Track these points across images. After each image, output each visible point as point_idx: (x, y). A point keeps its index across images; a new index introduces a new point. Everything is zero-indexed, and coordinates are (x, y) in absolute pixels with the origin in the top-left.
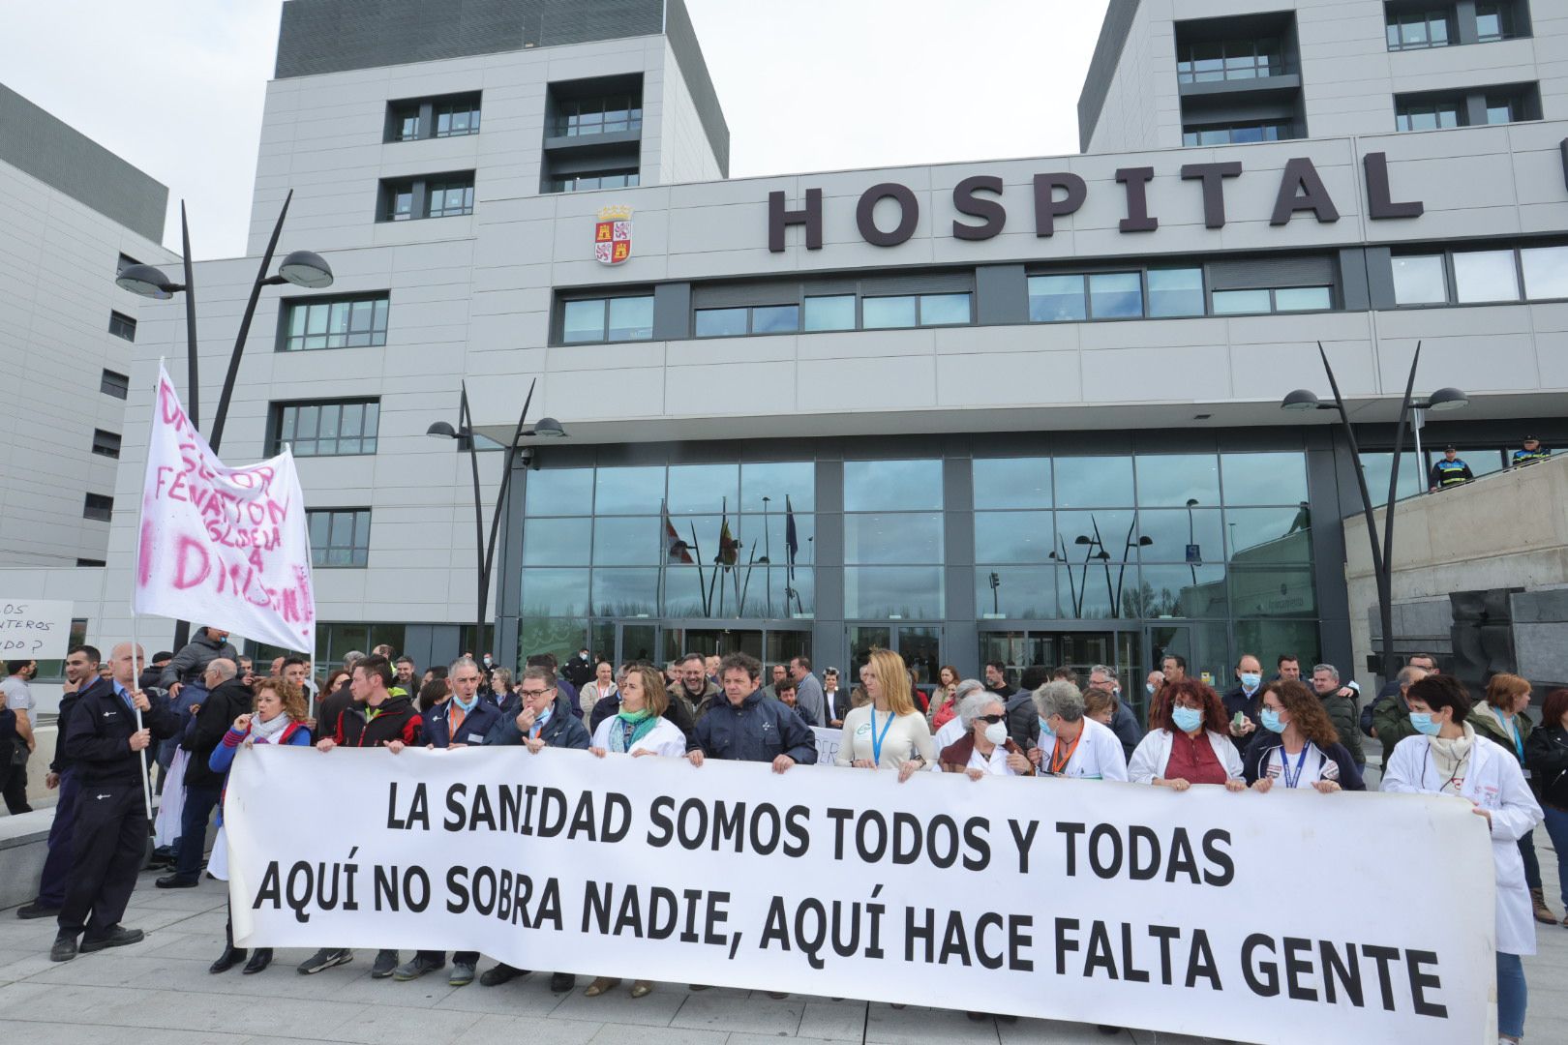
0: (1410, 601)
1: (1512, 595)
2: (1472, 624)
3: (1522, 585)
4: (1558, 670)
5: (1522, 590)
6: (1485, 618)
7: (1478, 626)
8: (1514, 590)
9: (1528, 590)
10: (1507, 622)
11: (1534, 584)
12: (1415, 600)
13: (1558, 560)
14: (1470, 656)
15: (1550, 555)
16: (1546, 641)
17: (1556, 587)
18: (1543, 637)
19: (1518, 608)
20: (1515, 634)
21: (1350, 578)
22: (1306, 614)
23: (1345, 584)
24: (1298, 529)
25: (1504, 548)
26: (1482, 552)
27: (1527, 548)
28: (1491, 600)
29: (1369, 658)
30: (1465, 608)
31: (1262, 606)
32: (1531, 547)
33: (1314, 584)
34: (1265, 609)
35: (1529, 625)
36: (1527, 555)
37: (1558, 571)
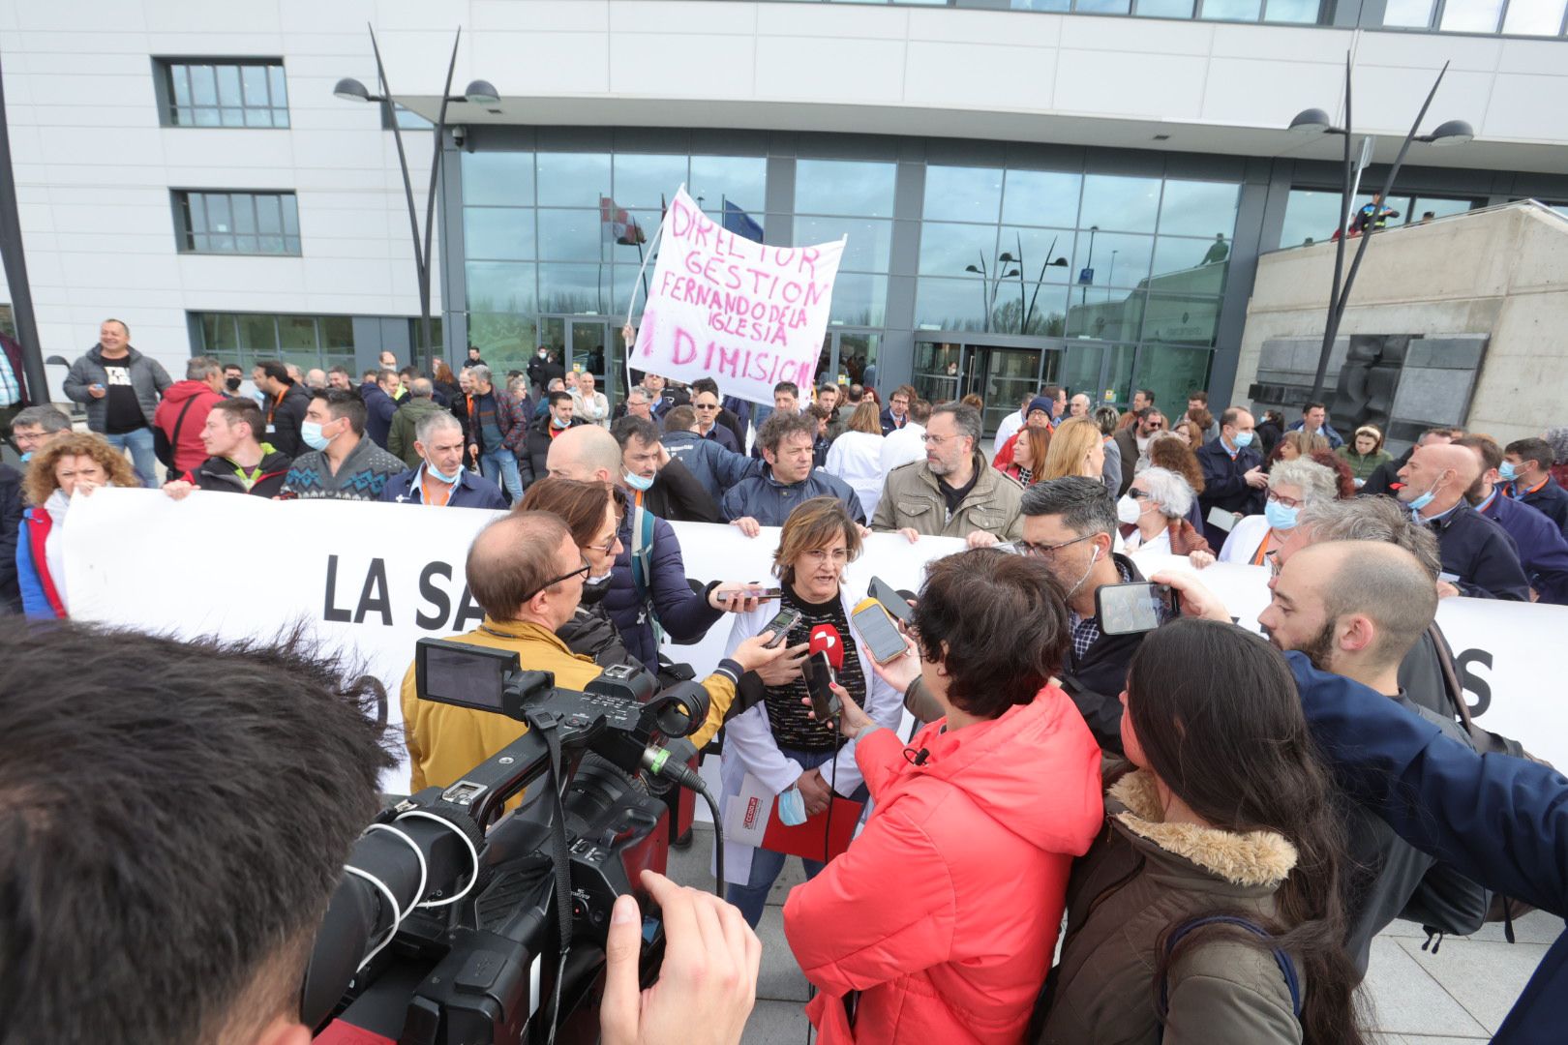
0: (1305, 338)
1: (1412, 341)
2: (1363, 364)
3: (1421, 332)
4: (1428, 411)
5: (1421, 337)
6: (1378, 360)
7: (1368, 367)
8: (1415, 336)
9: (1426, 337)
10: (1398, 364)
11: (1434, 332)
12: (1312, 338)
13: (1467, 310)
14: (1353, 393)
15: (1460, 306)
16: (1427, 384)
17: (1456, 336)
18: (1426, 381)
19: (1413, 354)
20: (1402, 377)
21: (1252, 313)
22: (1204, 343)
23: (1245, 317)
24: (1209, 262)
25: (1414, 296)
26: (1391, 298)
27: (1440, 297)
28: (1390, 344)
29: (1252, 386)
30: (1365, 349)
32: (1445, 297)
33: (1218, 315)
34: (1162, 334)
35: (1418, 370)
36: (1437, 304)
37: (1463, 321)
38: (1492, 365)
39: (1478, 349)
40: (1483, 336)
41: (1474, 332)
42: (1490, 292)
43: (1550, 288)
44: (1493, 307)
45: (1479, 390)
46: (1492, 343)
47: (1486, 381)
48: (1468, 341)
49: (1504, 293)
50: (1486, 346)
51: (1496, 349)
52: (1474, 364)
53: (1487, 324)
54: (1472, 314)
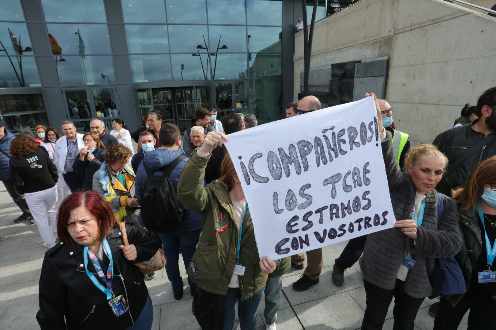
0: (316, 69)
1: (356, 64)
2: (338, 78)
3: (360, 60)
5: (360, 62)
6: (344, 76)
7: (340, 80)
8: (358, 62)
9: (362, 62)
10: (352, 77)
11: (365, 59)
13: (377, 45)
14: (336, 93)
15: (374, 43)
16: (365, 86)
17: (375, 59)
18: (365, 84)
19: (358, 70)
20: (355, 83)
21: (295, 60)
22: (278, 76)
23: (293, 63)
25: (355, 41)
26: (345, 45)
27: (366, 41)
28: (348, 67)
29: (299, 94)
30: (337, 72)
31: (265, 74)
32: (367, 40)
33: (282, 63)
34: (265, 75)
35: (361, 79)
36: (364, 44)
37: (377, 51)
38: (392, 72)
39: (385, 64)
40: (386, 58)
41: (382, 56)
42: (386, 34)
43: (414, 27)
44: (388, 42)
45: (388, 86)
46: (391, 61)
47: (391, 81)
48: (380, 61)
49: (392, 34)
50: (388, 62)
51: (393, 64)
52: (384, 73)
53: (387, 51)
54: (380, 47)
